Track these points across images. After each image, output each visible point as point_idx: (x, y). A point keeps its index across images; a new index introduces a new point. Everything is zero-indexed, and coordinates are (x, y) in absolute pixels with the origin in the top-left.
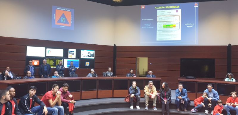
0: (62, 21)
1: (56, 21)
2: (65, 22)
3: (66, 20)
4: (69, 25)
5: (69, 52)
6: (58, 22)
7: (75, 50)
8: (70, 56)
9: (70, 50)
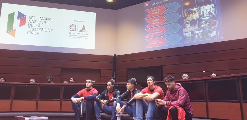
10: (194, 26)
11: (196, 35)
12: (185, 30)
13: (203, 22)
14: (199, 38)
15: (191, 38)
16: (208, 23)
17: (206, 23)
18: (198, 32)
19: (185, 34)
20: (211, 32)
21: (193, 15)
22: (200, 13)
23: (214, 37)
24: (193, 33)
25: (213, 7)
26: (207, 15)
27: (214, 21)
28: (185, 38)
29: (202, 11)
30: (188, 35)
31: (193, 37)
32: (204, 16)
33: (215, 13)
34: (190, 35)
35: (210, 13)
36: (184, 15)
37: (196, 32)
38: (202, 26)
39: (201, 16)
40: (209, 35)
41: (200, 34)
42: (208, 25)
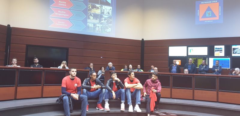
0: (207, 15)
1: (200, 17)
2: (211, 15)
3: (213, 13)
4: (217, 18)
5: (215, 49)
6: (202, 18)
7: (223, 47)
8: (216, 54)
9: (216, 47)
10: (96, 19)
11: (97, 27)
12: (88, 20)
13: (103, 18)
14: (99, 30)
15: (93, 29)
16: (106, 21)
17: (105, 20)
18: (99, 25)
19: (88, 24)
20: (108, 28)
21: (96, 10)
22: (101, 10)
23: (109, 32)
24: (94, 25)
25: (111, 9)
26: (106, 14)
27: (110, 20)
28: (88, 27)
29: (103, 9)
30: (91, 25)
31: (94, 28)
32: (105, 14)
33: (112, 14)
34: (93, 26)
35: (108, 13)
36: (89, 7)
37: (97, 25)
38: (102, 21)
39: (102, 13)
40: (106, 30)
41: (100, 27)
42: (106, 22)
